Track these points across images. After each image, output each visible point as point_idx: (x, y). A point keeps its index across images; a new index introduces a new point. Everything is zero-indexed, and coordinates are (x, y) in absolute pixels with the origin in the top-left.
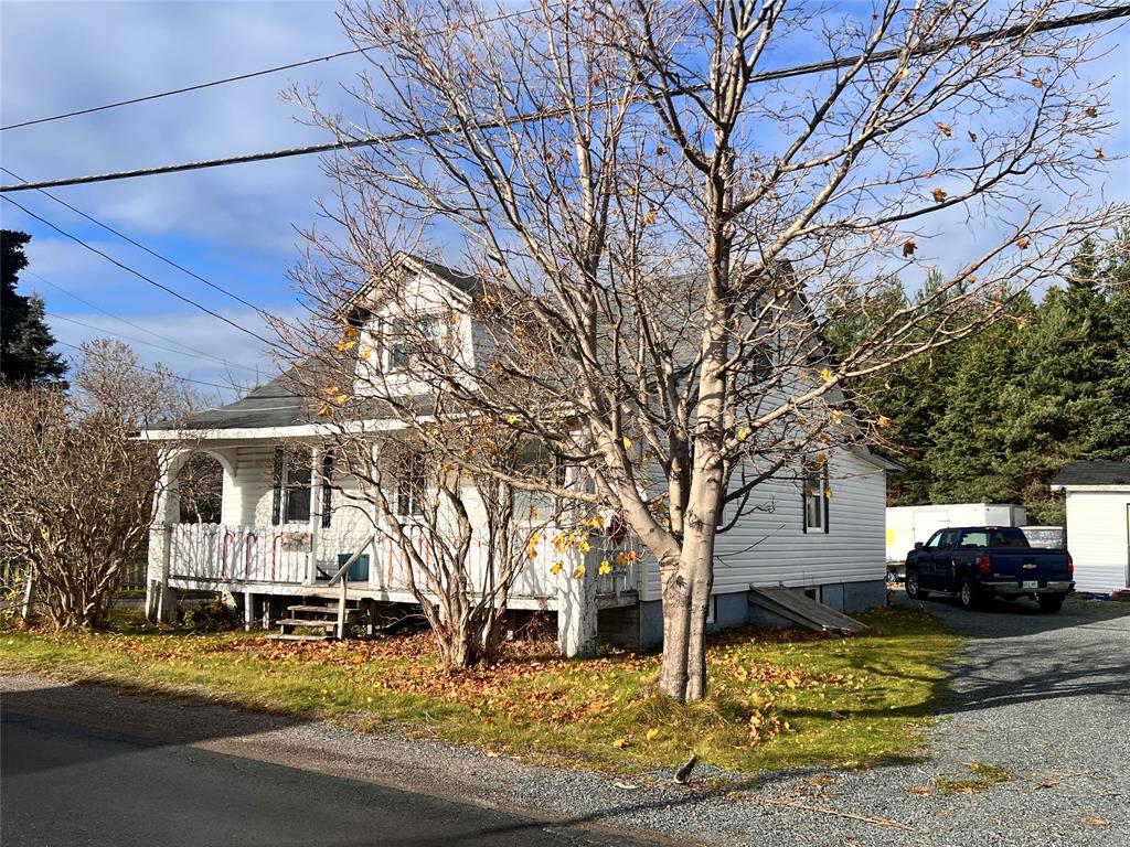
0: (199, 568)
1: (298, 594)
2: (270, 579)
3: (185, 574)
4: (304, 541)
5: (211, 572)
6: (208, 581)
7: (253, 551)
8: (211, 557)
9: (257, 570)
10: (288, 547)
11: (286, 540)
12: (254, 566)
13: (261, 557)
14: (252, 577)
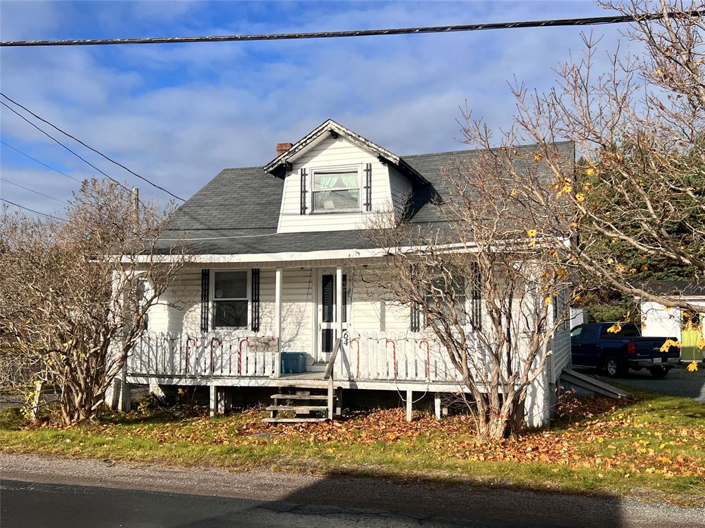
0: (160, 367)
1: (266, 385)
2: (237, 374)
3: (144, 372)
4: (271, 343)
5: (173, 369)
6: (171, 377)
7: (218, 352)
8: (172, 357)
9: (222, 367)
10: (254, 348)
11: (252, 343)
12: (219, 365)
13: (226, 357)
14: (218, 373)
